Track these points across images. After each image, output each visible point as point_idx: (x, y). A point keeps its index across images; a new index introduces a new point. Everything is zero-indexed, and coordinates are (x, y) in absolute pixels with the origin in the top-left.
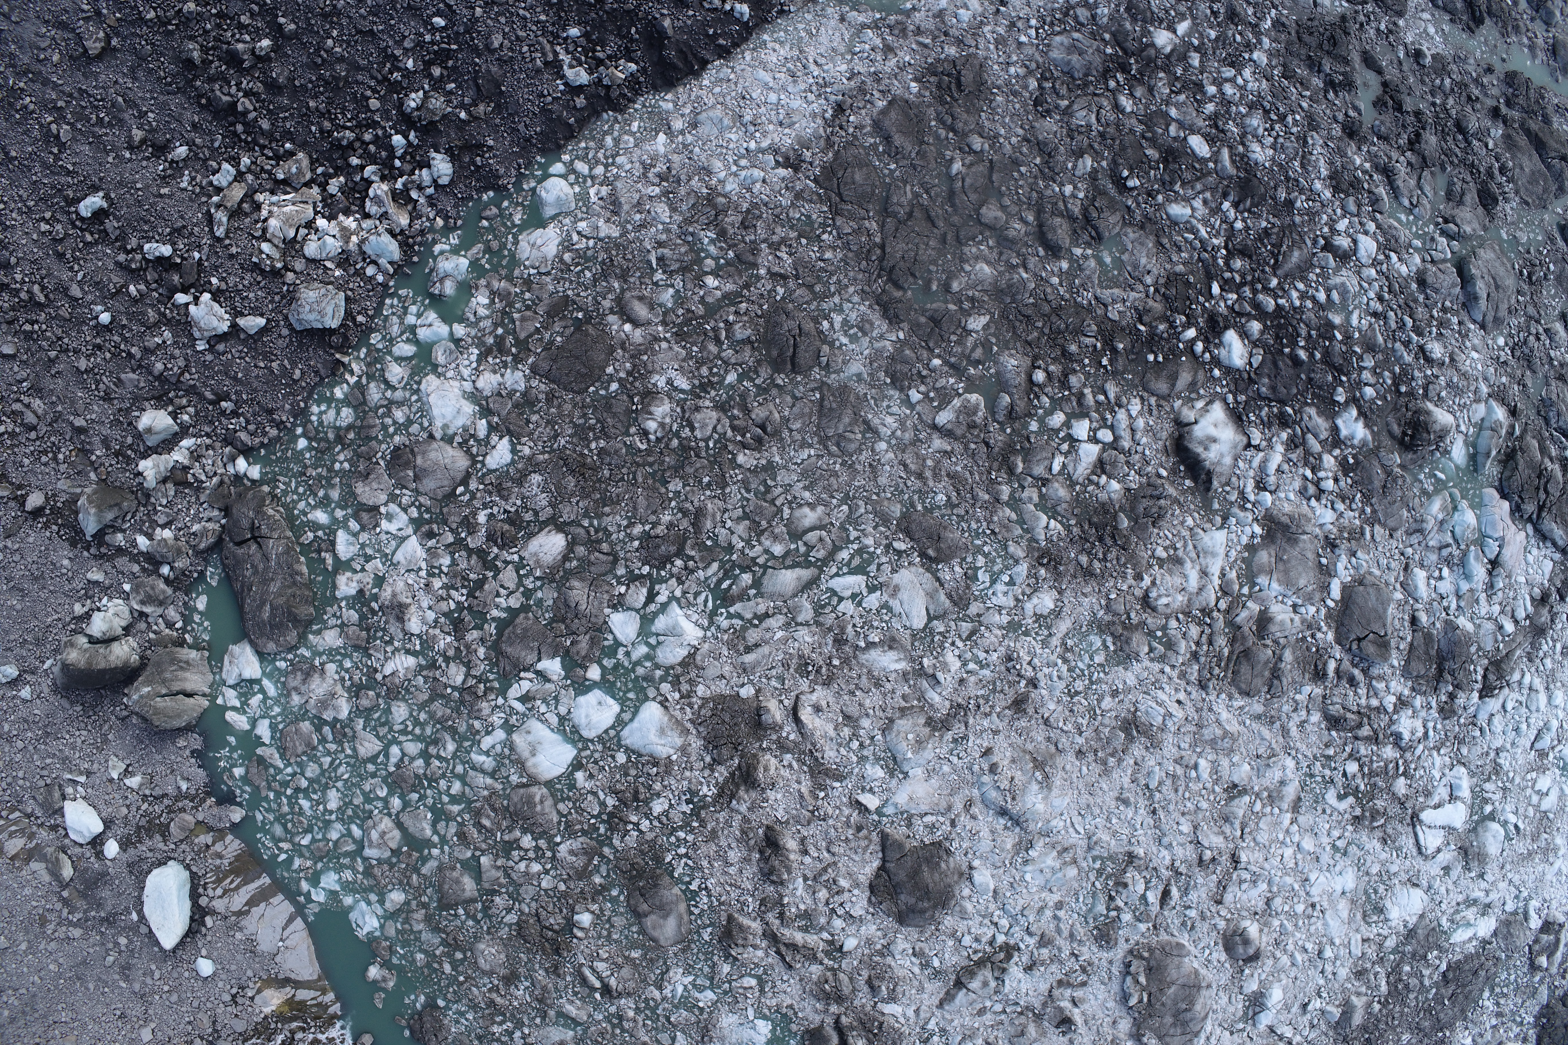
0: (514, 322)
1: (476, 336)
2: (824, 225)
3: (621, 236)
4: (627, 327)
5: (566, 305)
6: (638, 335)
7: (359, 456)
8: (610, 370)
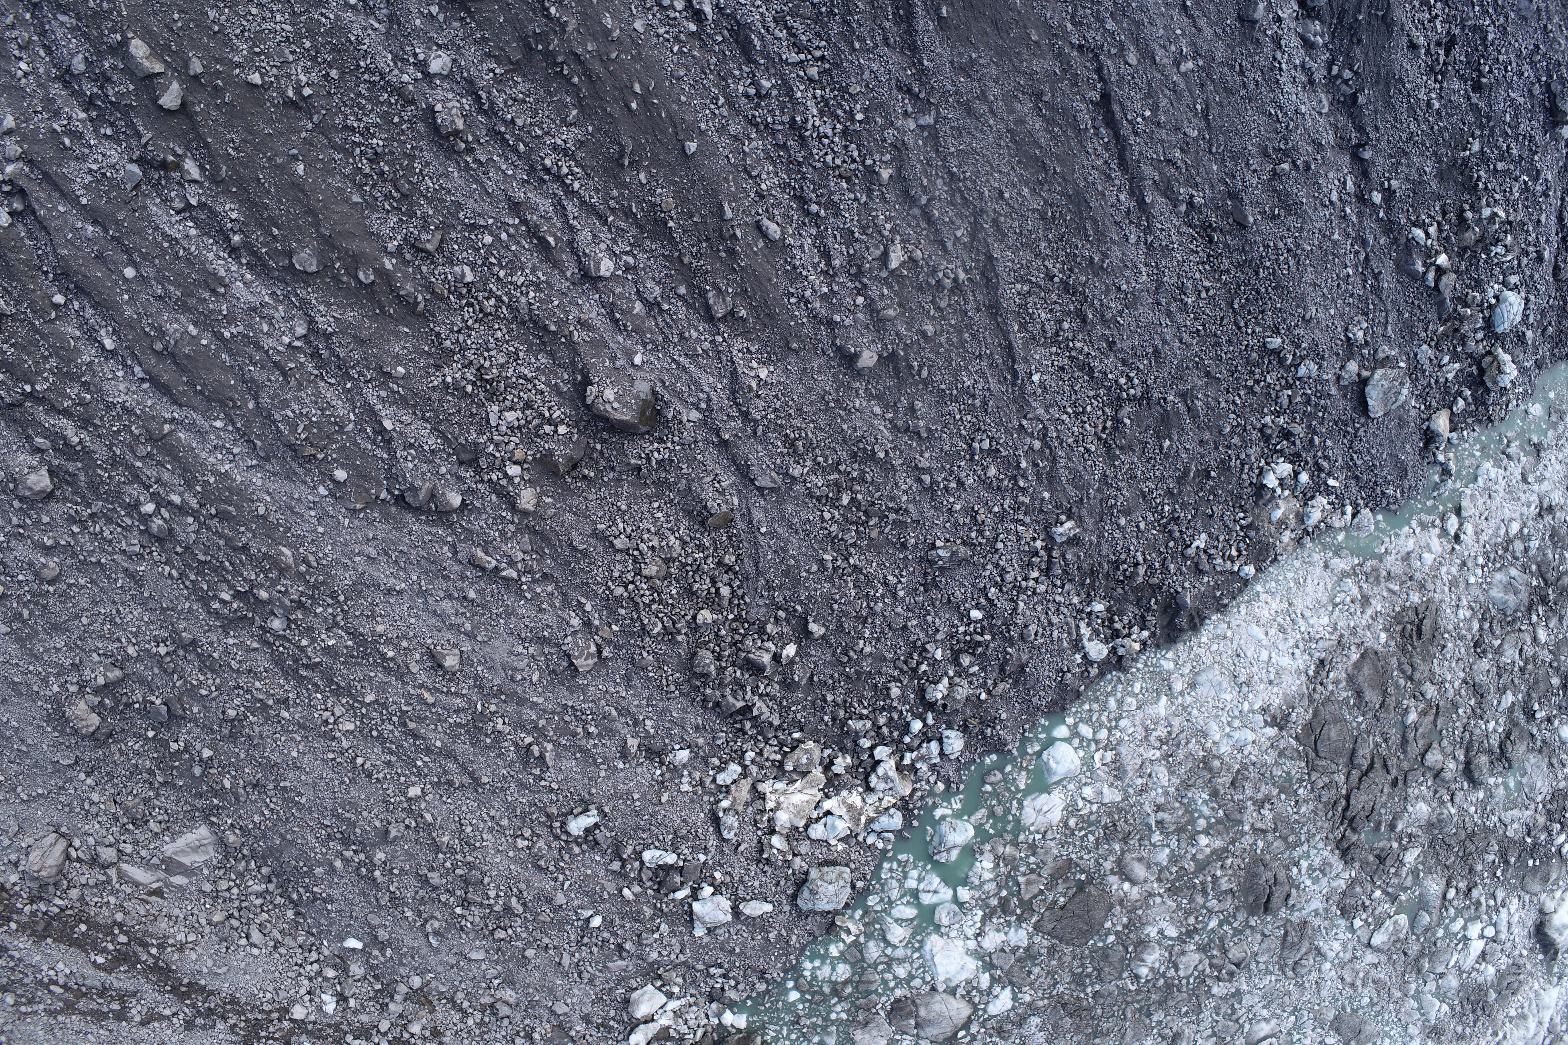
0: (1018, 885)
1: (979, 898)
2: (1301, 780)
3: (1123, 800)
4: (1126, 886)
5: (1070, 867)
6: (1134, 893)
7: (858, 1008)
8: (1108, 925)
